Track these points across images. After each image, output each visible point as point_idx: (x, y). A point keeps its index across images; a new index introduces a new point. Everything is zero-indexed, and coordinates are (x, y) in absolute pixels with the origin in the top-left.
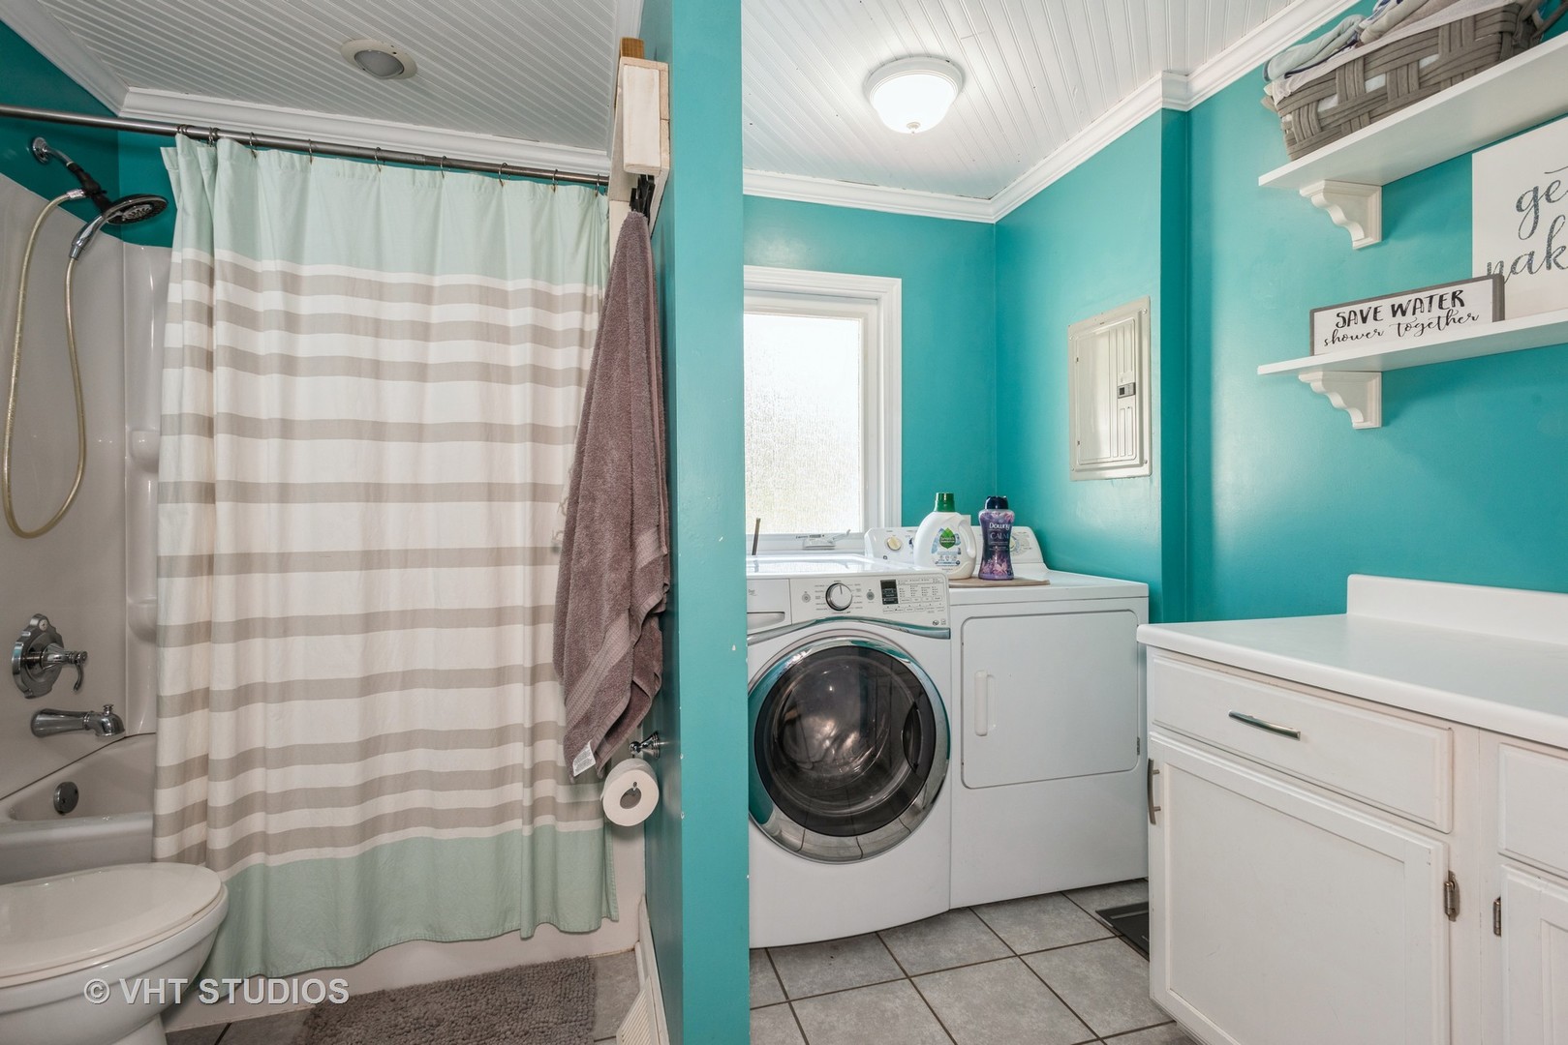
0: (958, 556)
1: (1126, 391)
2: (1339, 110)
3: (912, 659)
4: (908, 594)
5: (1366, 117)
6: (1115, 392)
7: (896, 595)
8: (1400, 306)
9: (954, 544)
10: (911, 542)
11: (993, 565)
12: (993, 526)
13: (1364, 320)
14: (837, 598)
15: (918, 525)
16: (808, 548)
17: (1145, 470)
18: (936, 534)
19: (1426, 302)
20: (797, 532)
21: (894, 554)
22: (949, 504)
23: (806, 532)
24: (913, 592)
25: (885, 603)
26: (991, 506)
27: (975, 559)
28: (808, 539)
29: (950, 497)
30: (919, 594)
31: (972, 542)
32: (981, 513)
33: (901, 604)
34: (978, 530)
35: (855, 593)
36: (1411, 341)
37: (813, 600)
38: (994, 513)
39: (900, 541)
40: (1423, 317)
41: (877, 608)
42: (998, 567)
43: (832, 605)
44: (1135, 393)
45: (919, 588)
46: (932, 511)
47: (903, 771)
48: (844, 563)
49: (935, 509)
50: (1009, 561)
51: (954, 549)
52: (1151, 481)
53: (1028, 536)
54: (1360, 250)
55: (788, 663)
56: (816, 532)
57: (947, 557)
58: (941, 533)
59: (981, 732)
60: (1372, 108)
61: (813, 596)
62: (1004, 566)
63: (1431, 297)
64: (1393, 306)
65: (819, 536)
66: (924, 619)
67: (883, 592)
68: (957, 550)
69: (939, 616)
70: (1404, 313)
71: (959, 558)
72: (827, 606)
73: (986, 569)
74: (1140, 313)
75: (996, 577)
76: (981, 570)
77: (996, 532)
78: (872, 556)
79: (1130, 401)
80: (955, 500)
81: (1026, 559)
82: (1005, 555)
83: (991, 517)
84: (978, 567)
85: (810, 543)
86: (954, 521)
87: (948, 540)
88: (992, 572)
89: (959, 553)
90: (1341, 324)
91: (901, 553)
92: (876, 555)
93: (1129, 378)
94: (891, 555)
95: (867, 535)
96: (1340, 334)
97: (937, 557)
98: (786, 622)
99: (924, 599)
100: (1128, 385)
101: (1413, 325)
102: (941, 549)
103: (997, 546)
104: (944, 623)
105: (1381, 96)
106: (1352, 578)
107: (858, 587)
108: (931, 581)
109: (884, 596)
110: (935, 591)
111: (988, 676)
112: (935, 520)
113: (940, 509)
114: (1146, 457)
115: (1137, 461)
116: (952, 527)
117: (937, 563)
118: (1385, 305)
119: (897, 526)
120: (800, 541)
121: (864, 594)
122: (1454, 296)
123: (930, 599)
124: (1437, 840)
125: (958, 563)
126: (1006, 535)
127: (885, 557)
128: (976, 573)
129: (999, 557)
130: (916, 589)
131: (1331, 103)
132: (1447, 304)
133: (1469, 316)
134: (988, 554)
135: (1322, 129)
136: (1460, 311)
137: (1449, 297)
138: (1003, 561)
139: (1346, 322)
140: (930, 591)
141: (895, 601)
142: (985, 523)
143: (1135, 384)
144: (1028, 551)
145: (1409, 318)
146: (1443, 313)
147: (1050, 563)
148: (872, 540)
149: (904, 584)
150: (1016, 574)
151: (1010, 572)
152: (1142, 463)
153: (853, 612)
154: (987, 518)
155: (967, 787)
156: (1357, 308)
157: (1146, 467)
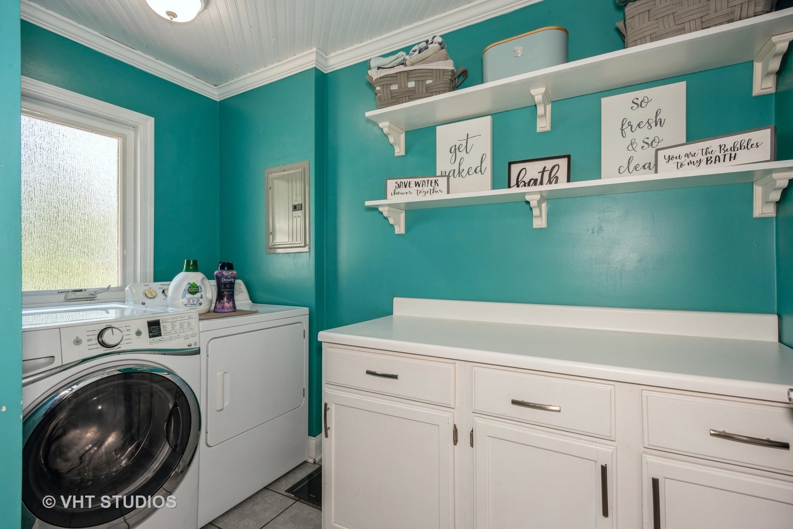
0: (201, 299)
1: (297, 207)
2: (397, 91)
3: (170, 372)
4: (169, 328)
5: (407, 98)
6: (291, 208)
7: (160, 330)
8: (418, 182)
9: (198, 292)
10: (163, 292)
11: (224, 303)
12: (224, 280)
13: (406, 186)
14: (108, 338)
15: (171, 280)
16: (70, 300)
17: (306, 249)
18: (185, 286)
19: (426, 182)
20: (60, 287)
21: (151, 300)
22: (194, 267)
23: (67, 288)
24: (173, 327)
25: (150, 337)
26: (222, 268)
27: (211, 301)
28: (70, 293)
29: (195, 262)
30: (178, 327)
31: (209, 290)
32: (216, 273)
33: (164, 336)
34: (214, 282)
35: (125, 333)
36: (421, 198)
37: (85, 343)
38: (225, 273)
39: (155, 292)
40: (426, 189)
41: (145, 342)
42: (227, 305)
43: (103, 344)
44: (302, 209)
45: (178, 324)
46: (182, 271)
47: (165, 452)
48: (106, 310)
49: (184, 270)
50: (234, 301)
51: (198, 295)
52: (310, 255)
53: (241, 285)
54: (398, 157)
55: (58, 397)
56: (78, 288)
57: (193, 301)
58: (189, 285)
59: (219, 408)
60: (411, 95)
61: (84, 339)
62: (231, 304)
63: (428, 181)
64: (415, 182)
65: (81, 291)
66: (180, 344)
67: (149, 329)
68: (200, 296)
69: (191, 341)
70: (419, 186)
71: (201, 300)
72: (99, 346)
73: (219, 306)
74: (304, 168)
75: (226, 311)
76: (215, 307)
77: (225, 284)
78: (132, 303)
79: (299, 213)
80: (198, 264)
81: (242, 298)
82: (231, 298)
83: (223, 275)
84: (213, 305)
85: (72, 296)
86: (196, 277)
87: (193, 290)
88: (223, 308)
89: (202, 298)
90: (397, 187)
91: (156, 299)
92: (135, 303)
93: (298, 201)
94: (147, 301)
95: (127, 288)
96: (397, 191)
97: (185, 301)
98: (57, 363)
99: (182, 330)
100: (298, 204)
101: (422, 191)
102: (189, 296)
103: (225, 291)
104: (196, 344)
105: (413, 90)
106: (395, 299)
107: (128, 328)
108: (187, 318)
109: (150, 332)
110: (189, 324)
111: (225, 373)
112: (184, 279)
113: (188, 270)
114: (308, 243)
115: (303, 245)
116: (197, 281)
117: (185, 305)
118: (413, 181)
119: (150, 282)
120: (63, 295)
121: (133, 332)
122: (435, 182)
123: (186, 330)
124: (450, 412)
125: (201, 304)
126: (232, 285)
127: (143, 304)
128: (213, 308)
129: (228, 299)
130: (175, 324)
131: (394, 87)
132: (433, 184)
133: (440, 190)
134: (220, 297)
135: (392, 97)
136: (437, 188)
137: (433, 182)
138: (230, 301)
139: (399, 186)
140: (186, 325)
141: (160, 335)
142: (218, 279)
143: (302, 204)
144: (241, 293)
145: (420, 188)
146: (432, 188)
147: (254, 300)
148: (132, 291)
149: (167, 322)
150: (238, 308)
151: (234, 307)
152: (304, 246)
153: (123, 347)
154: (220, 275)
155: (210, 446)
156: (403, 181)
157: (307, 247)
